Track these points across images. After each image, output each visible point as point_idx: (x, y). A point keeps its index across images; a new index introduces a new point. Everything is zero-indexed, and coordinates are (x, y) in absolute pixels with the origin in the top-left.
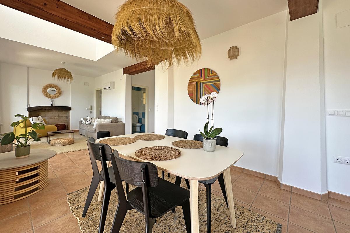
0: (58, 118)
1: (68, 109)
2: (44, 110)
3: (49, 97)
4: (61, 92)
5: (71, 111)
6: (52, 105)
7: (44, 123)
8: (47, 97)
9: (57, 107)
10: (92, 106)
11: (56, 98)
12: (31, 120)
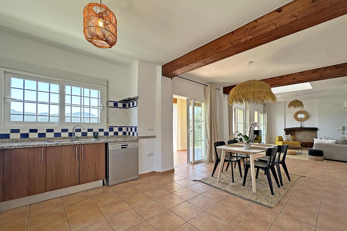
0: (309, 137)
1: (315, 130)
2: (297, 130)
3: (299, 121)
4: (309, 115)
5: (318, 132)
6: (301, 126)
7: (291, 139)
8: (297, 121)
9: (305, 128)
10: (344, 127)
11: (304, 121)
12: (283, 136)
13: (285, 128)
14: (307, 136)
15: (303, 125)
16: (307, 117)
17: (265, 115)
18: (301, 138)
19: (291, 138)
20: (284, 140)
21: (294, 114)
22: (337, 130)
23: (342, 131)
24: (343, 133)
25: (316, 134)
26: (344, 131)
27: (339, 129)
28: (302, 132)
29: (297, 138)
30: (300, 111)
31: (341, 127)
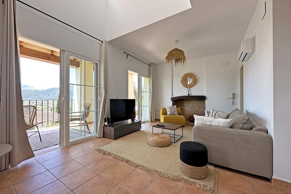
1: (203, 98)
2: (185, 100)
4: (197, 79)
5: (206, 101)
6: (189, 94)
7: (176, 113)
8: (185, 87)
9: (192, 97)
10: (234, 94)
11: (192, 87)
12: (167, 108)
13: (173, 97)
14: (196, 108)
15: (191, 93)
16: (195, 82)
17: (150, 79)
19: (176, 111)
20: (168, 113)
21: (181, 78)
22: (227, 99)
23: (232, 100)
25: (204, 104)
26: (234, 100)
27: (229, 97)
28: (191, 102)
29: (184, 111)
30: (188, 73)
31: (231, 94)
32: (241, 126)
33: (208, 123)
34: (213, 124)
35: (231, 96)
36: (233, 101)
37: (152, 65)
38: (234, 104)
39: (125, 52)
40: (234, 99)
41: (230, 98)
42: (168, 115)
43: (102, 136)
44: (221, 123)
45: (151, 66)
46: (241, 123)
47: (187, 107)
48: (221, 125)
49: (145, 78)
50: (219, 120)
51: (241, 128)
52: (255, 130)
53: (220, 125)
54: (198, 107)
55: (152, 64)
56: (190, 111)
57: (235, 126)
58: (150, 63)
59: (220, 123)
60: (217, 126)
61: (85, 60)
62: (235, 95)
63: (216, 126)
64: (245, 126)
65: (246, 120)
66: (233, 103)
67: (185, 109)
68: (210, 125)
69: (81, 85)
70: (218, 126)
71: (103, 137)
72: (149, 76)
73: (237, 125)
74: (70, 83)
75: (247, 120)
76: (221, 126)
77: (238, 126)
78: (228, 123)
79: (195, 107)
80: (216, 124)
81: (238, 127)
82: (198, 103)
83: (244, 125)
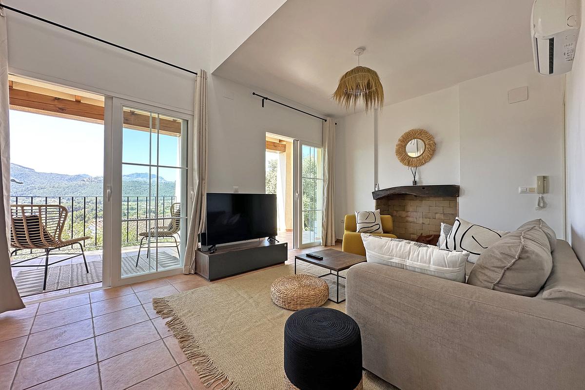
1: (451, 192)
3: (409, 164)
4: (435, 144)
5: (461, 200)
6: (415, 182)
8: (405, 164)
9: (423, 188)
10: (544, 177)
11: (423, 164)
12: (356, 216)
13: (377, 189)
14: (438, 216)
15: (420, 178)
16: (432, 149)
17: (324, 151)
18: (421, 221)
19: (379, 221)
20: (358, 227)
21: (397, 141)
22: (522, 192)
23: (537, 197)
24: (543, 205)
25: (456, 206)
26: (545, 195)
27: (529, 187)
29: (407, 223)
30: (413, 130)
31: (536, 179)
32: (497, 276)
33: (396, 260)
34: (408, 263)
35: (535, 185)
36: (542, 198)
37: (328, 119)
38: (544, 207)
39: (254, 94)
40: (544, 193)
41: (532, 191)
42: (357, 231)
43: (193, 272)
44: (432, 262)
45: (326, 121)
46: (498, 267)
47: (415, 213)
48: (432, 267)
49: (312, 148)
50: (427, 252)
51: (498, 286)
52: (546, 296)
53: (429, 267)
54: (442, 215)
55: (329, 115)
56: (423, 223)
57: (479, 277)
58: (326, 115)
59: (430, 263)
60: (419, 270)
61: (158, 114)
62: (550, 181)
63: (417, 270)
64: (512, 279)
65: (513, 257)
66: (542, 205)
67: (410, 219)
68: (400, 266)
69: (150, 166)
70: (423, 272)
71: (196, 273)
72: (322, 145)
73: (486, 272)
74: (123, 162)
75: (519, 258)
76: (433, 273)
77: (489, 277)
78: (453, 264)
79: (436, 213)
80: (418, 264)
81: (488, 279)
82: (443, 205)
83: (508, 274)
